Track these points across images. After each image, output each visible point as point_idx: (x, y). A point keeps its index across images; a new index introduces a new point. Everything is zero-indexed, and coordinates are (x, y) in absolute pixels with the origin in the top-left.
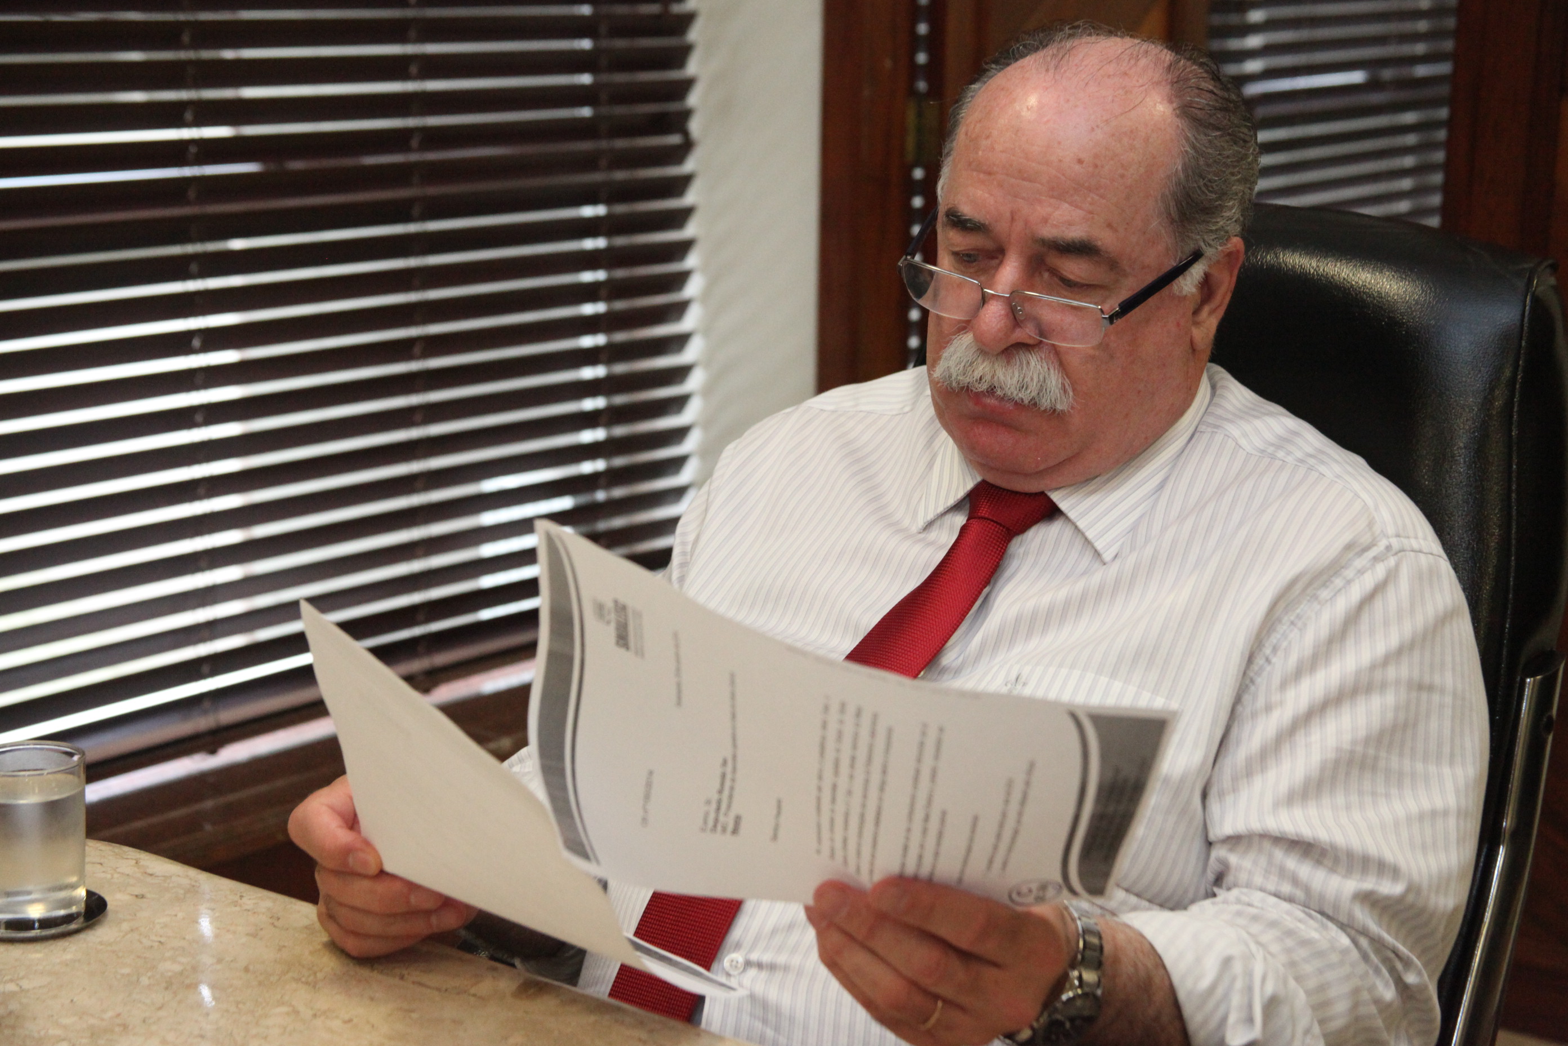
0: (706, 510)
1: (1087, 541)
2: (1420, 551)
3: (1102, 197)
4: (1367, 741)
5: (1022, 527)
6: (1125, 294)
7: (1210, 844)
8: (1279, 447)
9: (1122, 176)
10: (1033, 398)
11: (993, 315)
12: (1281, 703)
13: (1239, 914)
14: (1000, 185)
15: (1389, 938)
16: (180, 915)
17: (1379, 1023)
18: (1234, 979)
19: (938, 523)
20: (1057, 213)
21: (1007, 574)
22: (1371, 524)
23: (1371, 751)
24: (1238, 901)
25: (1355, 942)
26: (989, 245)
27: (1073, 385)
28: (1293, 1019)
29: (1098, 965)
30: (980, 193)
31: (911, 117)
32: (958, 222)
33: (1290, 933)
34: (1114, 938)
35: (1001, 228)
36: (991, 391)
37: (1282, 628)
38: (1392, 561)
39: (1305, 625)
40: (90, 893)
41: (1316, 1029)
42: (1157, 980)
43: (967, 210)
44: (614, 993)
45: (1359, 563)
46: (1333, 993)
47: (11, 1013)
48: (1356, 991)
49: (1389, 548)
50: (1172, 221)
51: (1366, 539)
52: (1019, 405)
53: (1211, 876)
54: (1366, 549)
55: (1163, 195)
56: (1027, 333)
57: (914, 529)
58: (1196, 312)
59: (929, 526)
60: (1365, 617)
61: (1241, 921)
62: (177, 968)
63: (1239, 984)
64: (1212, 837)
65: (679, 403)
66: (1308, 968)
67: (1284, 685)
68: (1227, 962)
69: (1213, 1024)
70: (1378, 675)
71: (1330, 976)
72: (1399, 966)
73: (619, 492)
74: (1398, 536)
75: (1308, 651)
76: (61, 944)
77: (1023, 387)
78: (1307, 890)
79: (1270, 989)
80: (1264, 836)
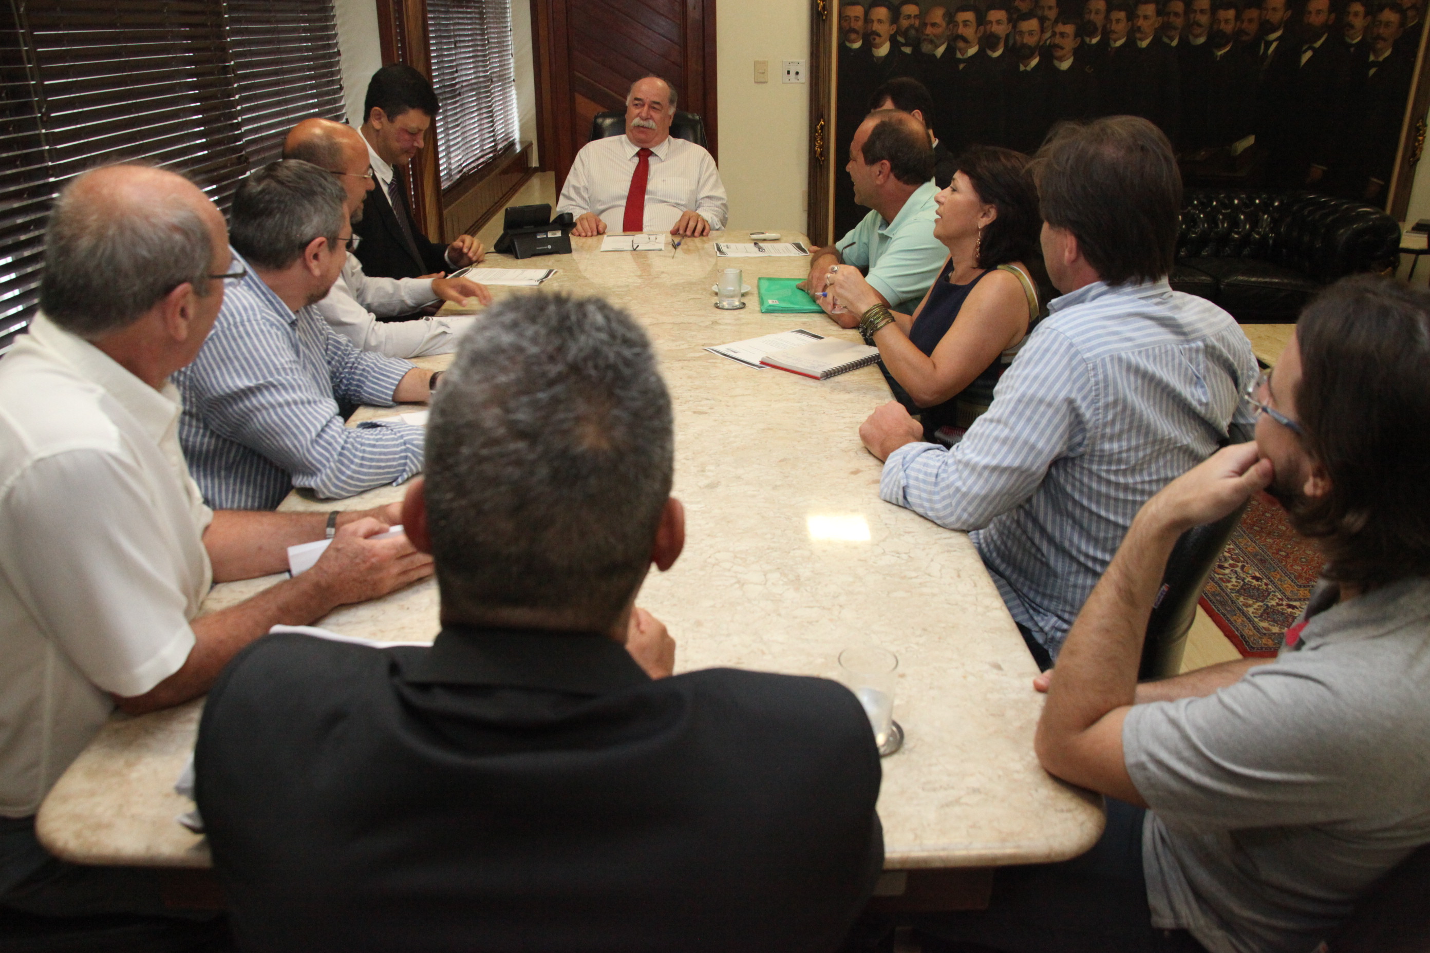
10: (650, 127)
19: (632, 158)
21: (650, 164)
26: (642, 103)
36: (643, 126)
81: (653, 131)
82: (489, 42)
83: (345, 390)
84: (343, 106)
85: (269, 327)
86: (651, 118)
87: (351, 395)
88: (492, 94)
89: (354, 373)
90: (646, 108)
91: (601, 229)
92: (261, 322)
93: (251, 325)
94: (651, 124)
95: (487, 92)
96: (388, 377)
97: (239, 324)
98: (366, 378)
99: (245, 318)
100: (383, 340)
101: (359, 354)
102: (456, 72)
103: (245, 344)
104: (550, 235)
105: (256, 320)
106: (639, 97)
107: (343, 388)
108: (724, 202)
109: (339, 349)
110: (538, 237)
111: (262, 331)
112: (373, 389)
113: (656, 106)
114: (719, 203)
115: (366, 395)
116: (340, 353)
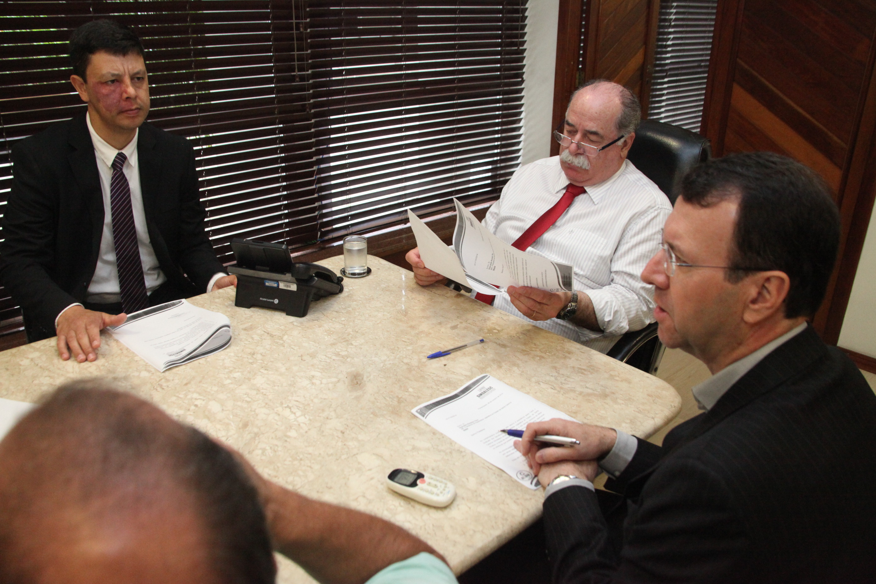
0: (509, 186)
1: (592, 199)
2: (666, 209)
3: (601, 122)
4: (648, 252)
5: (578, 194)
6: (604, 145)
7: (611, 272)
8: (638, 181)
9: (606, 117)
10: (581, 166)
11: (573, 146)
12: (630, 242)
13: (613, 290)
14: (578, 116)
15: (647, 297)
16: (386, 274)
17: (642, 316)
18: (608, 306)
19: (559, 192)
20: (590, 124)
21: (573, 205)
22: (655, 202)
23: (649, 254)
24: (614, 287)
25: (639, 298)
26: (574, 130)
27: (590, 163)
28: (621, 315)
29: (576, 302)
30: (574, 118)
31: (577, 76)
32: (569, 124)
33: (624, 296)
34: (581, 296)
35: (577, 126)
36: (572, 163)
37: (632, 225)
38: (659, 211)
39: (637, 224)
40: (368, 268)
41: (626, 317)
42: (590, 306)
43: (570, 121)
44: (476, 298)
45: (651, 211)
46: (632, 309)
47: (351, 294)
48: (637, 309)
49: (658, 208)
50: (617, 128)
51: (653, 205)
52: (578, 167)
53: (610, 280)
54: (653, 207)
55: (615, 122)
56: (581, 151)
57: (554, 193)
58: (622, 149)
59: (557, 192)
60: (651, 223)
61: (613, 292)
62: (385, 286)
63: (609, 307)
64: (612, 271)
65: (519, 143)
66: (627, 304)
67: (631, 238)
68: (607, 302)
69: (602, 315)
70: (653, 237)
71: (632, 305)
72: (649, 304)
73: (502, 165)
74: (661, 205)
75: (637, 230)
76: (362, 279)
77: (579, 163)
78: (630, 285)
79: (616, 309)
80: (622, 272)
81: (586, 171)
90: (578, 137)
94: (584, 162)
104: (282, 286)
110: (267, 284)
113: (592, 136)
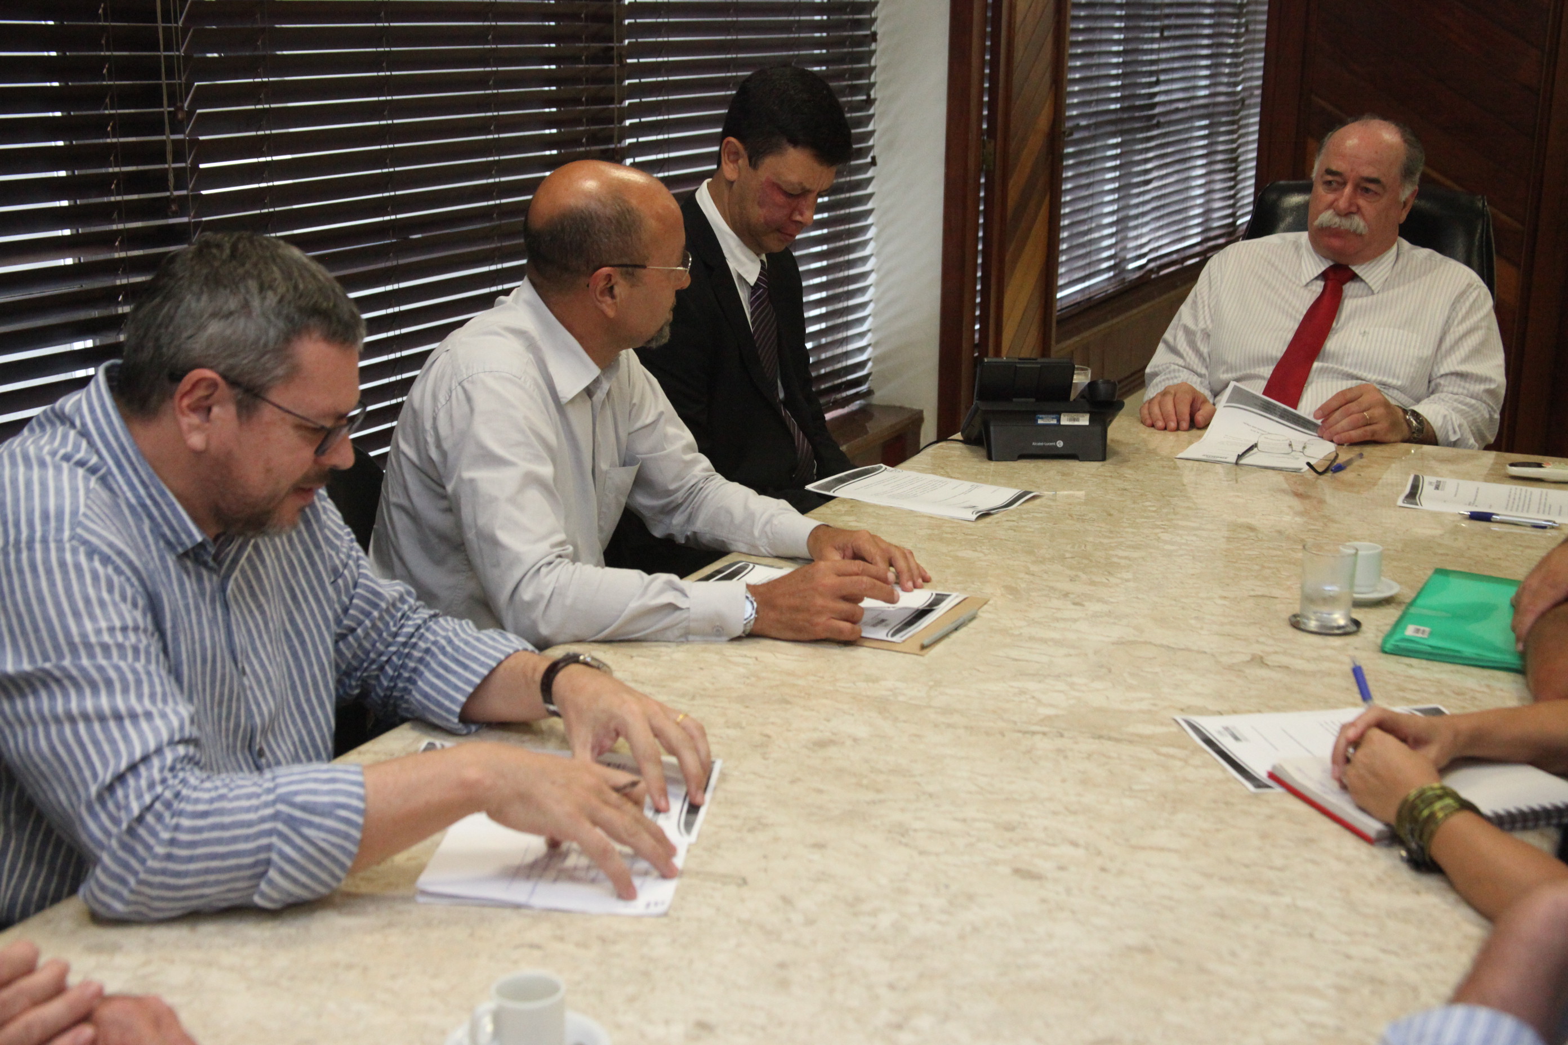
1: (1368, 286)
3: (1383, 165)
5: (1346, 284)
9: (1389, 159)
10: (1354, 231)
19: (1313, 284)
20: (1368, 169)
26: (1340, 180)
27: (1369, 225)
36: (1339, 227)
45: (1470, 290)
52: (1348, 234)
54: (1472, 286)
55: (1400, 166)
56: (1354, 209)
58: (1404, 206)
77: (1350, 226)
81: (1361, 235)
82: (1247, 30)
83: (388, 688)
84: (871, 133)
85: (83, 559)
86: (1359, 211)
87: (396, 698)
88: (1240, 128)
89: (408, 656)
90: (1348, 190)
91: (1200, 417)
92: (67, 546)
93: (46, 550)
94: (1358, 223)
95: (1232, 123)
96: (466, 667)
97: (23, 545)
98: (427, 665)
99: (38, 535)
100: (547, 593)
101: (425, 622)
102: (1157, 83)
103: (24, 586)
104: (1065, 421)
105: (59, 542)
106: (1334, 168)
107: (385, 683)
108: (1493, 386)
109: (376, 606)
110: (1040, 422)
111: (63, 564)
112: (433, 686)
113: (1372, 186)
114: (1479, 388)
115: (418, 697)
116: (376, 614)
